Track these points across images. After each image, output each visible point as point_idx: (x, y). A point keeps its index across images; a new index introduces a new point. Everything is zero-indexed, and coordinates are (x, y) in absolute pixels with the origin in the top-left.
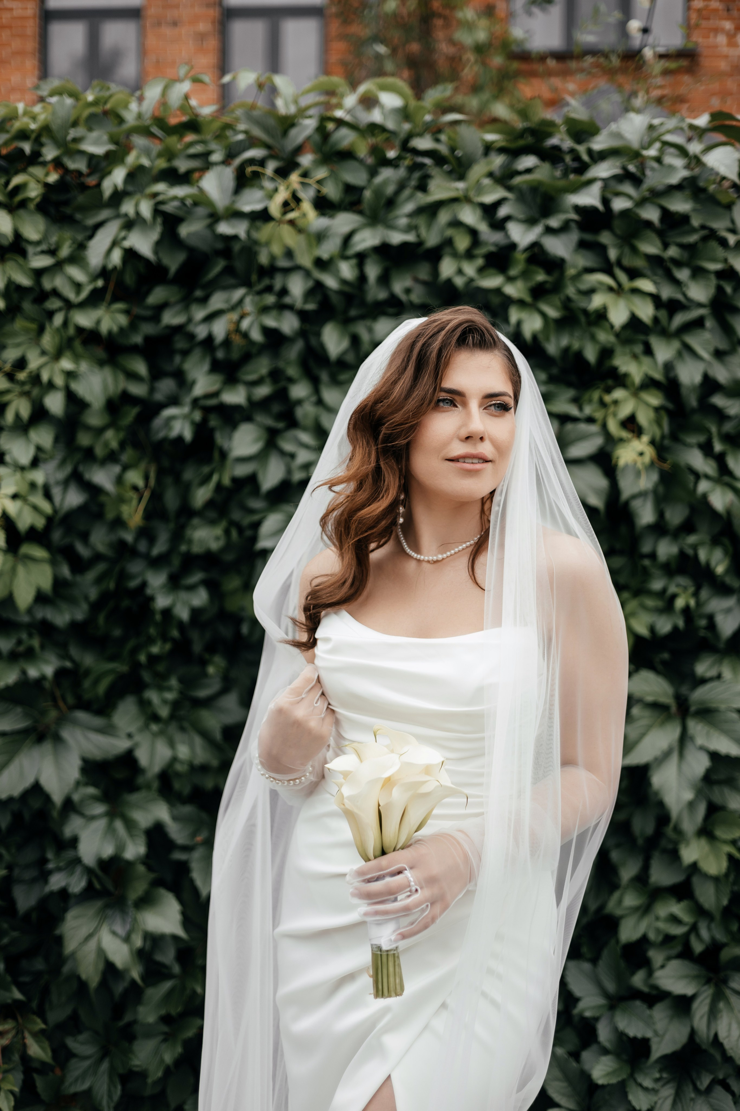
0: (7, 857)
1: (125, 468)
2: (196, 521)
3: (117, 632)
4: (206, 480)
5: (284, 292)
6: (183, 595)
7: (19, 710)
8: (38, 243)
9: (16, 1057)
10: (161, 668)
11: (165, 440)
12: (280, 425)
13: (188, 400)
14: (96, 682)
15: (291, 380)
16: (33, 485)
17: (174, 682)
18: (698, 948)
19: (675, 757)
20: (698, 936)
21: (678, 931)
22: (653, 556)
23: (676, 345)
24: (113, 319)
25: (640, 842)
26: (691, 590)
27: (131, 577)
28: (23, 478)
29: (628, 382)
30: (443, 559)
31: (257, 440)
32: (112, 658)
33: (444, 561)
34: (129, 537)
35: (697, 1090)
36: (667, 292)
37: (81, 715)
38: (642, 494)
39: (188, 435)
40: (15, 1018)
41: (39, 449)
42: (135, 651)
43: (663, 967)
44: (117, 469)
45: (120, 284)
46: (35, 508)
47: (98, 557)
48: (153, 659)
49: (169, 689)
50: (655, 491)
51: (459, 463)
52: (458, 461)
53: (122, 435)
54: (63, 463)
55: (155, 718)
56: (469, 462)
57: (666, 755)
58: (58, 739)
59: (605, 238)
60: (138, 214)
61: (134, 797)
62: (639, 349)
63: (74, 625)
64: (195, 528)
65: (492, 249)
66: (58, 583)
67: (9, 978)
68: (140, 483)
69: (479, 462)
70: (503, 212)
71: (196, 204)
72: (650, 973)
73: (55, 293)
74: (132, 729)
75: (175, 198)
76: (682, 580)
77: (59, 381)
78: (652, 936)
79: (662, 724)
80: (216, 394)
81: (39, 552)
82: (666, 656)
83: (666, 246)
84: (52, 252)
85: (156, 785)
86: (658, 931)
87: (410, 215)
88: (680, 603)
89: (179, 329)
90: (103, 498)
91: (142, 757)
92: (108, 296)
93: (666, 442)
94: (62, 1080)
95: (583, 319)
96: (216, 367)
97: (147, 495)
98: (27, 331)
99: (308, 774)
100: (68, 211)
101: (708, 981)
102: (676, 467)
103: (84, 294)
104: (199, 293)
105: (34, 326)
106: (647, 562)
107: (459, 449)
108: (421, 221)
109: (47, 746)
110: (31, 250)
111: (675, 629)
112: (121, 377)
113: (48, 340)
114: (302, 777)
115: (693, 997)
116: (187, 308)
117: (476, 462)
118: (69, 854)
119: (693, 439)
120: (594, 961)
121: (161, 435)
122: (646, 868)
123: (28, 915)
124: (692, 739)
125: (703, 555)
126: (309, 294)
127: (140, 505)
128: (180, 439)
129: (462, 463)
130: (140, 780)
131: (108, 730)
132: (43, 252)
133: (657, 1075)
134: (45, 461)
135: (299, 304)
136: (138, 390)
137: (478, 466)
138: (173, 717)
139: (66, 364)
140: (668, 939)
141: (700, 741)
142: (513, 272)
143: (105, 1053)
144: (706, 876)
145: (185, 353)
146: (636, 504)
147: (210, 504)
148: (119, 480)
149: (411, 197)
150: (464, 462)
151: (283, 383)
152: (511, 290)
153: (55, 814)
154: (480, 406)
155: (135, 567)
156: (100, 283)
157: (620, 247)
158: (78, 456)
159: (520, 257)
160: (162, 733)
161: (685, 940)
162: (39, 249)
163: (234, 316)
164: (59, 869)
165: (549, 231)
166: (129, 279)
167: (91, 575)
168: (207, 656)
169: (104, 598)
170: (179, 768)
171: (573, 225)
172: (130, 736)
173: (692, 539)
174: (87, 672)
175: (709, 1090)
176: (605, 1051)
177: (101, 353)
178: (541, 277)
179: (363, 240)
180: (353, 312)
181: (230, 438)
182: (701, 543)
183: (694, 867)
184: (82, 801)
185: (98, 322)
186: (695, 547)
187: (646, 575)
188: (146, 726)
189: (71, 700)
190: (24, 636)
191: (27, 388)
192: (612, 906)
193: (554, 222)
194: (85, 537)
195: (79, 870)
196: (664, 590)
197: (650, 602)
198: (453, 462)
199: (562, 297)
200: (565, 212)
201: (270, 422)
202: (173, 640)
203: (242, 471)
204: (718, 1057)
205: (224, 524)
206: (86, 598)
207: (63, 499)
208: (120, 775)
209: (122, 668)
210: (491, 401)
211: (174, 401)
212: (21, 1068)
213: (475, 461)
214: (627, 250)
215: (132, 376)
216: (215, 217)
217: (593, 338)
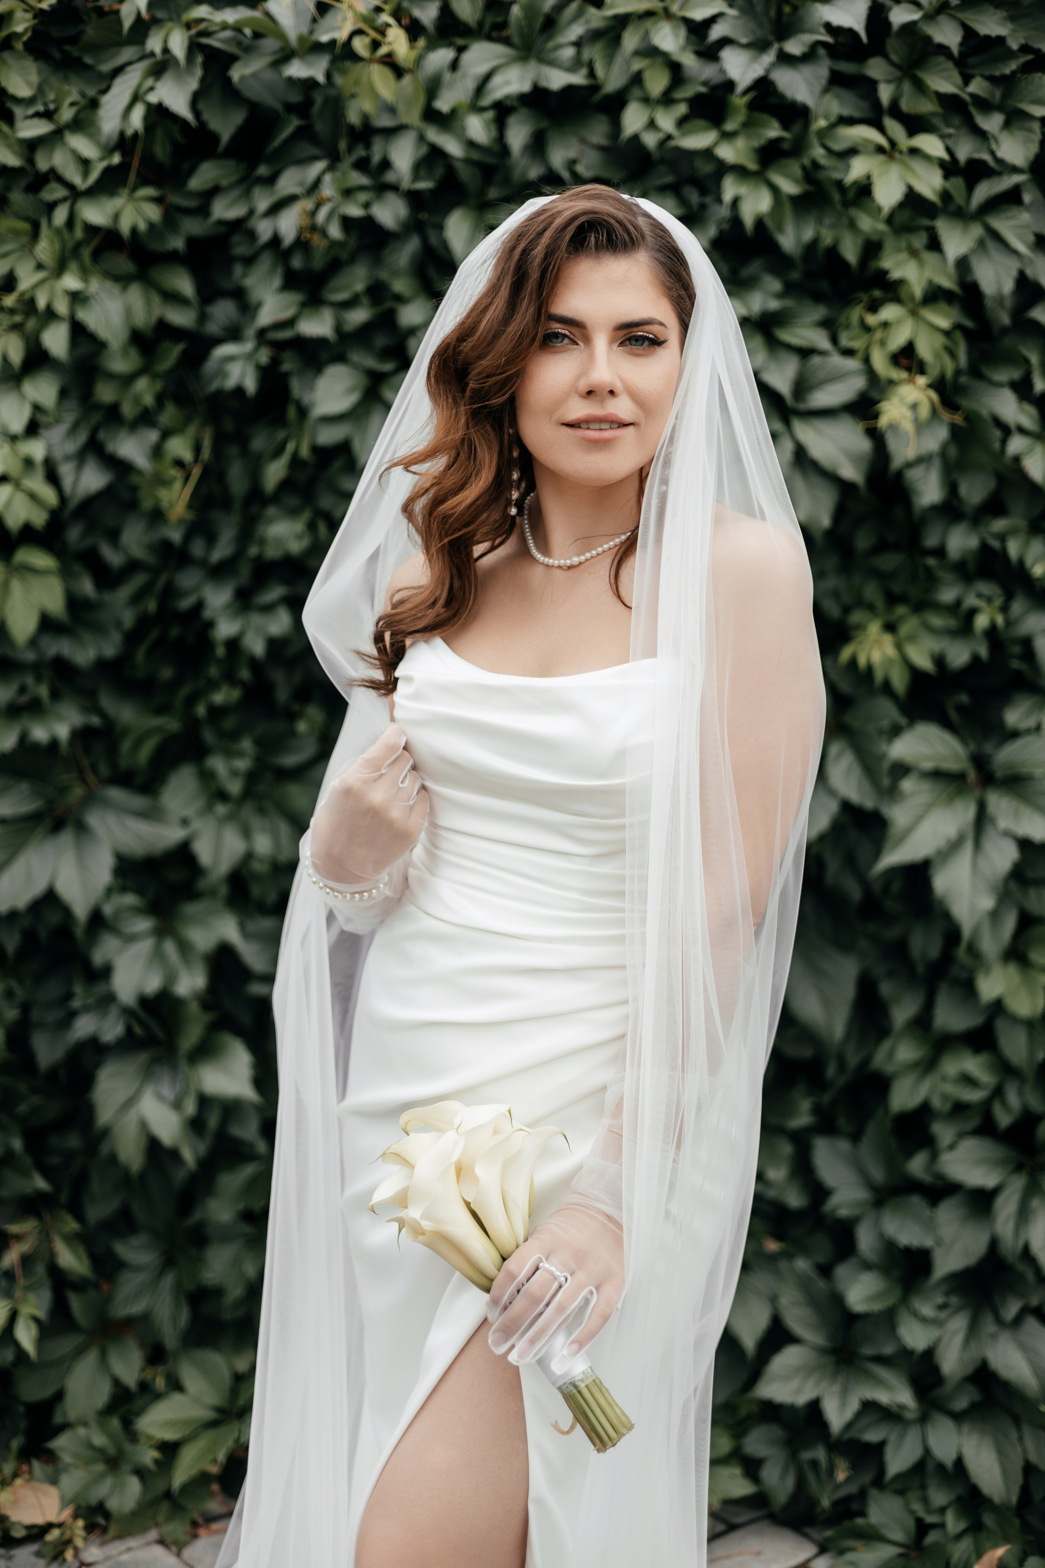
0: (20, 993)
1: (166, 434)
2: (271, 511)
3: (166, 673)
4: (278, 452)
5: (386, 164)
6: (256, 619)
7: (25, 786)
8: (29, 102)
9: (40, 1269)
10: (229, 723)
11: (220, 392)
12: (388, 367)
13: (250, 333)
14: (138, 745)
15: (400, 299)
16: (28, 463)
17: (246, 744)
18: (1004, 1120)
19: (968, 848)
20: (1005, 1104)
21: (973, 1096)
22: (940, 552)
23: (977, 230)
24: (139, 212)
25: (921, 968)
26: (998, 602)
27: (182, 594)
28: (14, 452)
29: (903, 294)
30: (580, 563)
31: (351, 390)
32: (162, 710)
33: (582, 566)
34: (176, 536)
35: (999, 1321)
36: (965, 151)
37: (116, 794)
38: (922, 460)
39: (250, 385)
40: (38, 1215)
41: (37, 408)
42: (191, 701)
43: (952, 1147)
44: (153, 436)
45: (148, 159)
46: (33, 497)
47: (133, 566)
48: (216, 713)
49: (241, 754)
50: (943, 453)
51: (580, 429)
52: (580, 427)
53: (158, 386)
54: (74, 428)
55: (222, 796)
56: (594, 428)
57: (954, 846)
58: (81, 828)
59: (875, 68)
60: (166, 50)
61: (191, 909)
62: (919, 241)
63: (102, 665)
64: (270, 521)
65: (702, 89)
66: (74, 603)
67: (28, 1161)
68: (187, 455)
69: (612, 427)
70: (716, 32)
71: (257, 35)
72: (934, 1156)
73: (53, 175)
74: (189, 811)
75: (225, 26)
76: (984, 587)
77: (62, 307)
78: (936, 1103)
79: (950, 800)
80: (290, 323)
81: (41, 560)
82: (964, 698)
83: (967, 80)
84: (48, 115)
85: (224, 890)
86: (945, 1097)
87: (578, 44)
88: (982, 622)
89: (239, 226)
90: (135, 479)
91: (203, 851)
92: (132, 177)
93: (963, 380)
94: (108, 1299)
95: (837, 197)
96: (291, 281)
97: (196, 472)
98: (17, 233)
99: (381, 886)
100: (74, 51)
101: (1019, 1168)
102: (972, 418)
103: (94, 175)
104: (263, 170)
105: (25, 226)
106: (931, 562)
107: (579, 409)
108: (594, 53)
109: (66, 838)
110: (19, 111)
111: (976, 659)
112: (156, 299)
113: (45, 249)
114: (373, 889)
115: (995, 1192)
116: (247, 194)
117: (605, 428)
118: (100, 989)
119: (1004, 375)
120: (855, 1137)
121: (214, 386)
122: (929, 1007)
123: (52, 1073)
124: (993, 821)
125: (1013, 548)
126: (420, 167)
127: (186, 488)
128: (239, 391)
129: (583, 430)
130: (202, 884)
131: (153, 814)
132: (37, 115)
133: (940, 1300)
134: (48, 426)
135: (406, 183)
136: (180, 318)
137: (608, 434)
138: (248, 793)
139: (71, 282)
140: (959, 1109)
141: (1003, 823)
142: (730, 126)
143: (169, 1262)
144: (1014, 1019)
145: (249, 261)
146: (914, 475)
147: (286, 485)
148: (157, 452)
149: (578, 15)
150: (589, 428)
151: (388, 304)
152: (727, 153)
153: (79, 932)
154: (612, 341)
155: (187, 579)
156: (116, 159)
157: (898, 81)
158: (96, 418)
159: (739, 101)
160: (231, 817)
161: (986, 1108)
162: (31, 111)
163: (307, 204)
164: (86, 1009)
165: (785, 59)
166: (161, 151)
167: (125, 592)
168: (296, 707)
169: (143, 624)
170: (258, 867)
171: (822, 52)
172: (185, 822)
173: (999, 525)
174: (125, 732)
175: (1017, 1322)
176: (867, 1266)
177: (124, 264)
178: (774, 131)
179: (508, 83)
180: (493, 193)
181: (312, 388)
182: (1013, 532)
183: (998, 1007)
184: (117, 913)
185: (116, 217)
186: (1002, 537)
187: (931, 580)
188: (209, 808)
189: (104, 770)
190: (29, 680)
191: (18, 318)
192: (880, 1060)
193: (794, 47)
194: (114, 536)
195: (114, 1012)
196: (958, 603)
197: (937, 621)
198: (573, 428)
199: (806, 161)
200: (812, 31)
201: (371, 362)
202: (244, 685)
203: (328, 436)
204: (1030, 1276)
205: (307, 515)
206: (118, 624)
207: (76, 481)
208: (175, 876)
209: (172, 724)
210: (629, 333)
211: (234, 334)
212: (48, 1283)
213: (606, 426)
214: (907, 86)
215: (173, 298)
216: (286, 55)
217: (852, 225)
